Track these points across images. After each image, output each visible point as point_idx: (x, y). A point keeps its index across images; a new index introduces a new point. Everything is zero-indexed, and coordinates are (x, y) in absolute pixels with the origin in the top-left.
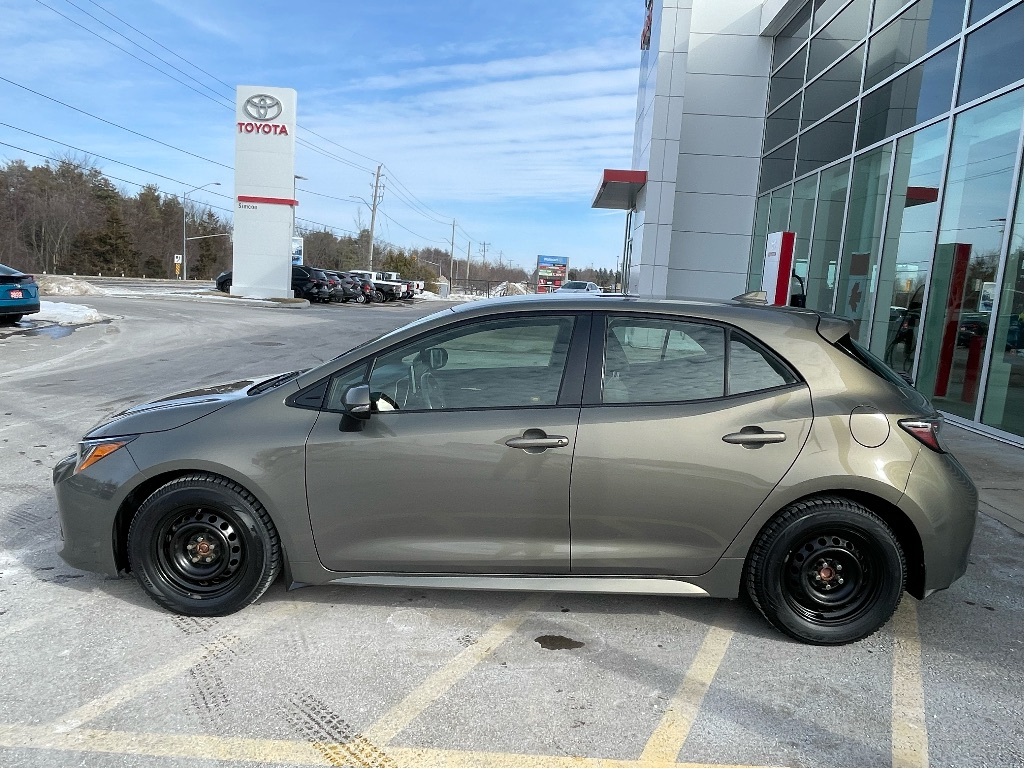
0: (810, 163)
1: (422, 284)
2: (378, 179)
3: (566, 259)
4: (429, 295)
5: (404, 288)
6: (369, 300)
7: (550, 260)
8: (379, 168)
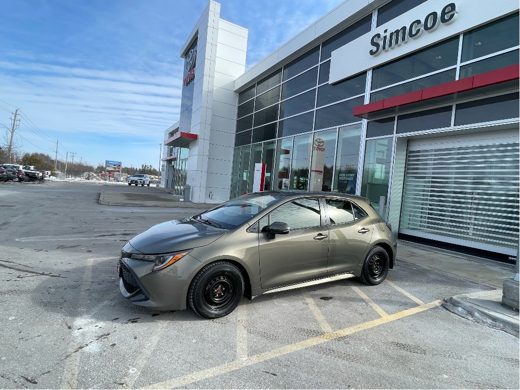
0: (257, 139)
1: (49, 172)
2: (15, 116)
3: (120, 163)
4: (53, 178)
5: (41, 174)
6: (21, 180)
7: (112, 163)
8: (17, 110)
